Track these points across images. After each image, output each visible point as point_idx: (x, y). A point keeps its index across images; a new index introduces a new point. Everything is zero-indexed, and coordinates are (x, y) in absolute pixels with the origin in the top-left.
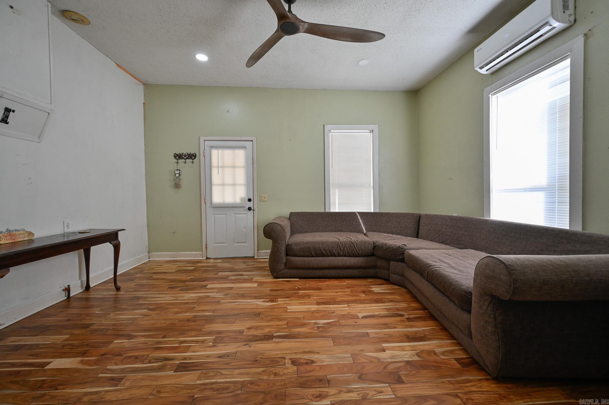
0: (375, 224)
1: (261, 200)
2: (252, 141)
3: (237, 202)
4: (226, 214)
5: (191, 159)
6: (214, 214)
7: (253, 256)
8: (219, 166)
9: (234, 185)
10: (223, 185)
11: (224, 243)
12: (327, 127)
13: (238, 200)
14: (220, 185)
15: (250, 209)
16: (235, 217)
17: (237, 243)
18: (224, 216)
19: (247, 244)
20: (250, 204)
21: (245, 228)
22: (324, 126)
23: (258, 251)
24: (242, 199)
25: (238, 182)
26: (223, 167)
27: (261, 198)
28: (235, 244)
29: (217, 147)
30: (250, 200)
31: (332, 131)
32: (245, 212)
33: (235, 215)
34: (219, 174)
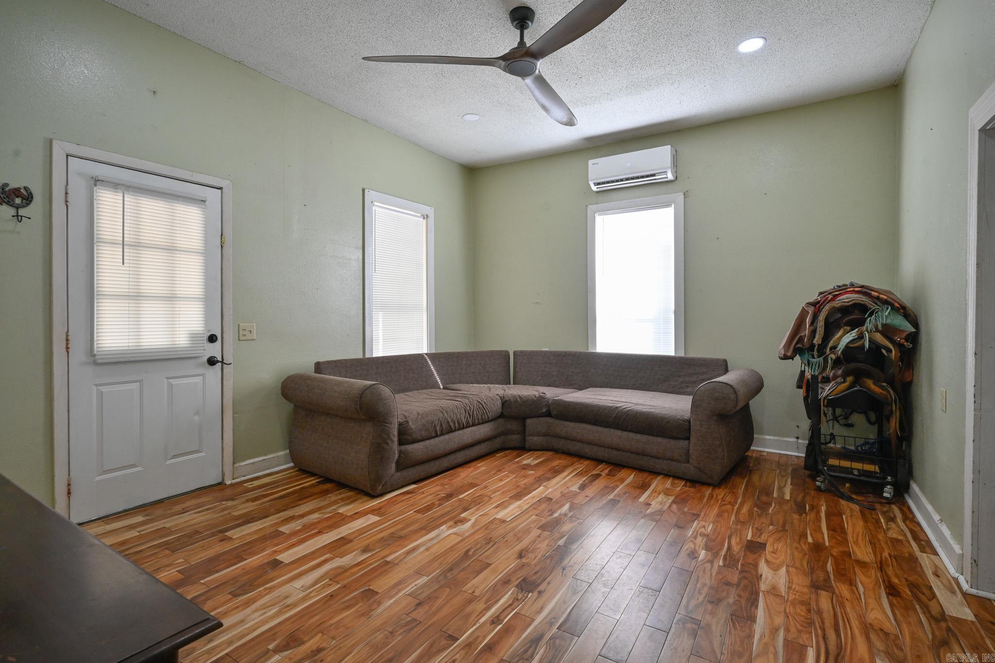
0: (452, 371)
1: (241, 338)
2: (221, 188)
3: (181, 346)
4: (139, 381)
5: (10, 204)
6: (97, 385)
7: (220, 480)
8: (125, 243)
9: (171, 298)
10: (136, 297)
11: (133, 466)
12: (370, 195)
13: (182, 340)
14: (128, 297)
15: (212, 362)
16: (171, 386)
17: (175, 456)
18: (135, 386)
19: (203, 454)
20: (214, 350)
21: (197, 413)
22: (363, 190)
23: (234, 463)
24: (194, 337)
25: (181, 291)
26: (138, 245)
27: (241, 332)
28: (168, 462)
29: (115, 185)
30: (212, 339)
31: (375, 203)
32: (200, 371)
33: (169, 380)
34: (125, 265)
